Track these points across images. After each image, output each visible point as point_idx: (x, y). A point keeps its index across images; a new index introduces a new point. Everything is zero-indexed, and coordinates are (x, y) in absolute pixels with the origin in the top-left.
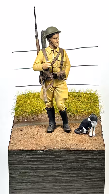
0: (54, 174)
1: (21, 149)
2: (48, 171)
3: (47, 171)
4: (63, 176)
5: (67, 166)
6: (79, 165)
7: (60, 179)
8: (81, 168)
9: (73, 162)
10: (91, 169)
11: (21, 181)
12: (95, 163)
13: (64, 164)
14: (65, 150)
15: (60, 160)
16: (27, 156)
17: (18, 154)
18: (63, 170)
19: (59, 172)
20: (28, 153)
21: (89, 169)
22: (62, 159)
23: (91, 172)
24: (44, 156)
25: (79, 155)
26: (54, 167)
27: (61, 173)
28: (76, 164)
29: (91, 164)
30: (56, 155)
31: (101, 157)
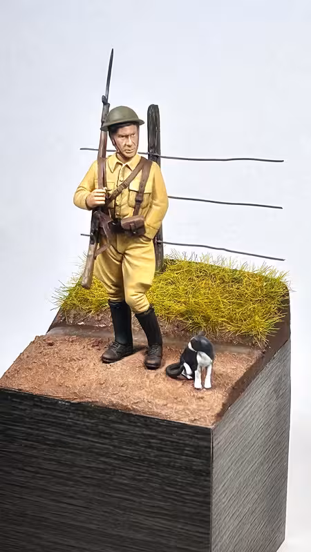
0: (93, 465)
1: (21, 390)
2: (81, 455)
3: (76, 454)
4: (115, 474)
5: (124, 451)
6: (152, 454)
7: (108, 479)
8: (156, 463)
9: (136, 444)
10: (180, 468)
11: (20, 465)
12: (187, 455)
13: (116, 444)
14: (118, 410)
15: (107, 434)
16: (36, 410)
17: (15, 400)
18: (115, 459)
19: (105, 463)
20: (37, 401)
21: (173, 467)
22: (112, 432)
23: (179, 477)
24: (72, 415)
25: (150, 430)
26: (96, 449)
27: (110, 464)
28: (143, 449)
29: (177, 456)
30: (99, 418)
31: (202, 443)
